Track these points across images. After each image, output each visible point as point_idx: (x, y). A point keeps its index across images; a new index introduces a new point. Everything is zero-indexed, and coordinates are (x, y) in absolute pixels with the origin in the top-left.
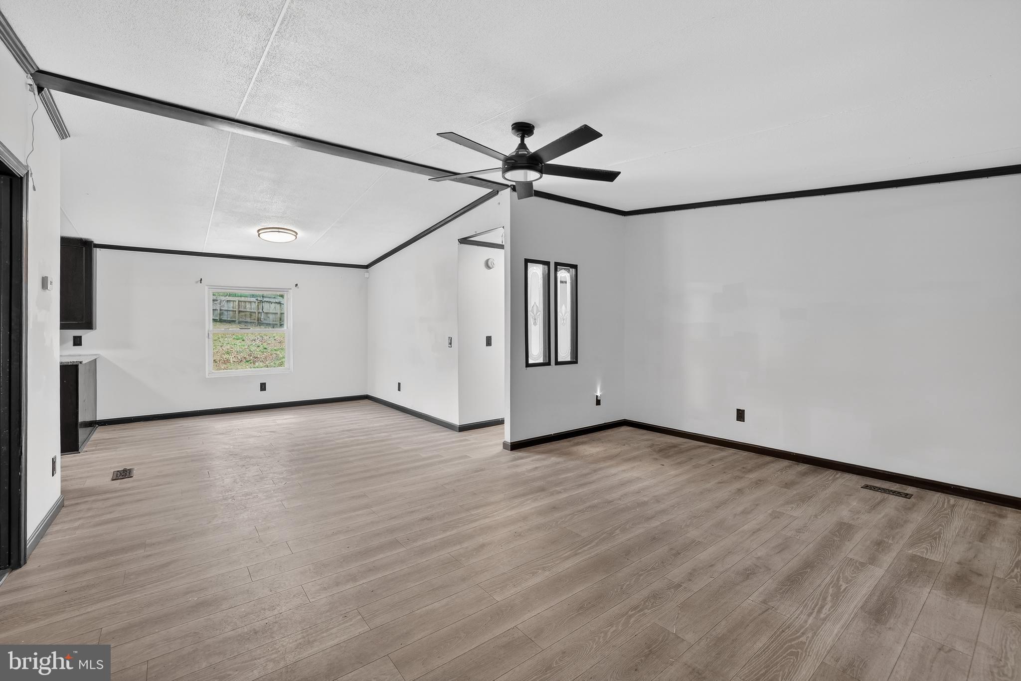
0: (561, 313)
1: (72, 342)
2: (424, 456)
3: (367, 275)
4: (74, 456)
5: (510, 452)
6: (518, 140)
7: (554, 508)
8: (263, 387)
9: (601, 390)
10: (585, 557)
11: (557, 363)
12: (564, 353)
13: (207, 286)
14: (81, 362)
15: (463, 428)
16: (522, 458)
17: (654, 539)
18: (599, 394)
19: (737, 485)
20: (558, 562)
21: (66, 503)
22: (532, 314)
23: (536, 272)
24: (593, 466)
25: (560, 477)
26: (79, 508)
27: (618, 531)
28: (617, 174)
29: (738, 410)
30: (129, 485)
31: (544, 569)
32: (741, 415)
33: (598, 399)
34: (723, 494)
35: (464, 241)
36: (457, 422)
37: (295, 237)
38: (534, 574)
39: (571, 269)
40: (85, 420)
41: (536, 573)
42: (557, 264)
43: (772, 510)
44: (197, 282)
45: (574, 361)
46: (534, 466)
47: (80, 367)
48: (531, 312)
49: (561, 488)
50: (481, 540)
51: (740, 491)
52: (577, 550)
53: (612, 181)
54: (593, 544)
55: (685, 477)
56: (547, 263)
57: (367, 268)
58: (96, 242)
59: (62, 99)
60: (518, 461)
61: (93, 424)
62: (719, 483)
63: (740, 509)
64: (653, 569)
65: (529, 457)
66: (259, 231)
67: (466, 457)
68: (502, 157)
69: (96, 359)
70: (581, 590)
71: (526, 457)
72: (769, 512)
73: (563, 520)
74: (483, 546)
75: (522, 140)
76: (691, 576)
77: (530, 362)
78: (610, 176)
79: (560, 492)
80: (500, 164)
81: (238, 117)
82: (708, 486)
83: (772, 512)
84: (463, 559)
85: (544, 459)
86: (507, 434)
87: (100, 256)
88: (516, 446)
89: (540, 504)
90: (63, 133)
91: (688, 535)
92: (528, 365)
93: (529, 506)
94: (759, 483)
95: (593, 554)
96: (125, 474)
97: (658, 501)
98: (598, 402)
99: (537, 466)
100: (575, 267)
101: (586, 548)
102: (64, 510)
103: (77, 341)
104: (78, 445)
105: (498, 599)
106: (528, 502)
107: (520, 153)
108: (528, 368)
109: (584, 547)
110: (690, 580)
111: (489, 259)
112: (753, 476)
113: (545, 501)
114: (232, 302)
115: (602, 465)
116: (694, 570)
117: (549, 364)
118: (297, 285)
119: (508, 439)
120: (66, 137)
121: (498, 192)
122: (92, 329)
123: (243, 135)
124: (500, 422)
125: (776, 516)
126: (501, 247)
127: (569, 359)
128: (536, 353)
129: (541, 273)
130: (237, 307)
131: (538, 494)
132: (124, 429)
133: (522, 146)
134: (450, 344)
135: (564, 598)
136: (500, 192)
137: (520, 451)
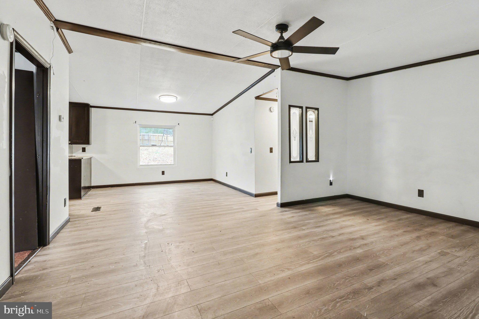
0: (310, 135)
1: (81, 150)
2: (235, 208)
3: (212, 119)
4: (78, 201)
5: (280, 208)
6: (279, 35)
7: (300, 237)
8: (163, 173)
9: (333, 177)
10: (314, 265)
11: (307, 161)
12: (311, 156)
13: (139, 125)
14: (82, 158)
15: (257, 196)
16: (286, 211)
17: (357, 260)
18: (331, 179)
19: (417, 234)
20: (298, 266)
21: (71, 220)
22: (293, 135)
23: (295, 113)
24: (325, 218)
25: (306, 222)
26: (75, 222)
27: (335, 253)
28: (337, 49)
29: (419, 190)
30: (98, 214)
31: (289, 269)
32: (421, 193)
33: (331, 182)
34: (407, 238)
35: (258, 98)
36: (254, 192)
37: (176, 99)
38: (283, 271)
39: (315, 111)
40: (85, 186)
41: (284, 271)
42: (307, 108)
43: (441, 250)
44: (134, 123)
45: (317, 160)
46: (292, 216)
47: (82, 160)
48: (292, 134)
49: (306, 227)
50: (257, 251)
51: (418, 238)
52: (310, 261)
53: (334, 54)
54: (320, 258)
55: (381, 227)
56: (301, 107)
57: (212, 115)
58: (91, 105)
59: (67, 33)
60: (283, 213)
61: (90, 188)
62: (404, 232)
63: (418, 248)
64: (355, 276)
65: (290, 211)
66: (160, 96)
67: (257, 209)
68: (270, 44)
69: (91, 158)
70: (310, 283)
71: (289, 211)
72: (439, 251)
73: (304, 244)
74: (257, 254)
75: (282, 35)
76: (380, 283)
77: (292, 160)
78: (333, 51)
79: (304, 230)
80: (269, 48)
81: (142, 36)
82: (396, 233)
83: (441, 252)
84: (246, 260)
85: (299, 212)
86: (278, 199)
87: (93, 111)
88: (283, 205)
89: (291, 235)
90: (70, 51)
91: (380, 260)
92: (291, 162)
93: (286, 236)
94: (432, 234)
95: (318, 264)
96: (98, 209)
97: (363, 239)
98: (331, 184)
99: (294, 215)
100: (317, 109)
101: (315, 260)
102: (69, 223)
103: (84, 150)
104: (81, 196)
105: (260, 282)
106: (286, 233)
107: (279, 41)
108: (290, 164)
109: (313, 260)
110: (379, 286)
111: (271, 107)
112: (429, 230)
113: (295, 233)
114: (155, 136)
115: (332, 217)
116: (383, 280)
117: (302, 161)
118: (179, 124)
119: (279, 202)
120: (71, 53)
121: (274, 70)
122: (89, 144)
123: (145, 46)
124: (275, 193)
125: (443, 254)
126: (276, 100)
127: (314, 159)
128: (295, 155)
129: (298, 113)
130: (157, 139)
131: (292, 230)
132: (102, 190)
133: (282, 37)
134: (251, 151)
135: (298, 286)
136: (276, 70)
137: (285, 208)
